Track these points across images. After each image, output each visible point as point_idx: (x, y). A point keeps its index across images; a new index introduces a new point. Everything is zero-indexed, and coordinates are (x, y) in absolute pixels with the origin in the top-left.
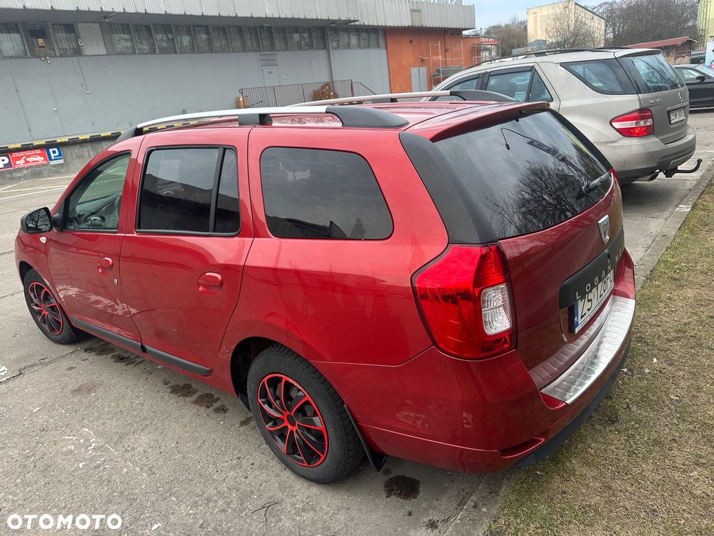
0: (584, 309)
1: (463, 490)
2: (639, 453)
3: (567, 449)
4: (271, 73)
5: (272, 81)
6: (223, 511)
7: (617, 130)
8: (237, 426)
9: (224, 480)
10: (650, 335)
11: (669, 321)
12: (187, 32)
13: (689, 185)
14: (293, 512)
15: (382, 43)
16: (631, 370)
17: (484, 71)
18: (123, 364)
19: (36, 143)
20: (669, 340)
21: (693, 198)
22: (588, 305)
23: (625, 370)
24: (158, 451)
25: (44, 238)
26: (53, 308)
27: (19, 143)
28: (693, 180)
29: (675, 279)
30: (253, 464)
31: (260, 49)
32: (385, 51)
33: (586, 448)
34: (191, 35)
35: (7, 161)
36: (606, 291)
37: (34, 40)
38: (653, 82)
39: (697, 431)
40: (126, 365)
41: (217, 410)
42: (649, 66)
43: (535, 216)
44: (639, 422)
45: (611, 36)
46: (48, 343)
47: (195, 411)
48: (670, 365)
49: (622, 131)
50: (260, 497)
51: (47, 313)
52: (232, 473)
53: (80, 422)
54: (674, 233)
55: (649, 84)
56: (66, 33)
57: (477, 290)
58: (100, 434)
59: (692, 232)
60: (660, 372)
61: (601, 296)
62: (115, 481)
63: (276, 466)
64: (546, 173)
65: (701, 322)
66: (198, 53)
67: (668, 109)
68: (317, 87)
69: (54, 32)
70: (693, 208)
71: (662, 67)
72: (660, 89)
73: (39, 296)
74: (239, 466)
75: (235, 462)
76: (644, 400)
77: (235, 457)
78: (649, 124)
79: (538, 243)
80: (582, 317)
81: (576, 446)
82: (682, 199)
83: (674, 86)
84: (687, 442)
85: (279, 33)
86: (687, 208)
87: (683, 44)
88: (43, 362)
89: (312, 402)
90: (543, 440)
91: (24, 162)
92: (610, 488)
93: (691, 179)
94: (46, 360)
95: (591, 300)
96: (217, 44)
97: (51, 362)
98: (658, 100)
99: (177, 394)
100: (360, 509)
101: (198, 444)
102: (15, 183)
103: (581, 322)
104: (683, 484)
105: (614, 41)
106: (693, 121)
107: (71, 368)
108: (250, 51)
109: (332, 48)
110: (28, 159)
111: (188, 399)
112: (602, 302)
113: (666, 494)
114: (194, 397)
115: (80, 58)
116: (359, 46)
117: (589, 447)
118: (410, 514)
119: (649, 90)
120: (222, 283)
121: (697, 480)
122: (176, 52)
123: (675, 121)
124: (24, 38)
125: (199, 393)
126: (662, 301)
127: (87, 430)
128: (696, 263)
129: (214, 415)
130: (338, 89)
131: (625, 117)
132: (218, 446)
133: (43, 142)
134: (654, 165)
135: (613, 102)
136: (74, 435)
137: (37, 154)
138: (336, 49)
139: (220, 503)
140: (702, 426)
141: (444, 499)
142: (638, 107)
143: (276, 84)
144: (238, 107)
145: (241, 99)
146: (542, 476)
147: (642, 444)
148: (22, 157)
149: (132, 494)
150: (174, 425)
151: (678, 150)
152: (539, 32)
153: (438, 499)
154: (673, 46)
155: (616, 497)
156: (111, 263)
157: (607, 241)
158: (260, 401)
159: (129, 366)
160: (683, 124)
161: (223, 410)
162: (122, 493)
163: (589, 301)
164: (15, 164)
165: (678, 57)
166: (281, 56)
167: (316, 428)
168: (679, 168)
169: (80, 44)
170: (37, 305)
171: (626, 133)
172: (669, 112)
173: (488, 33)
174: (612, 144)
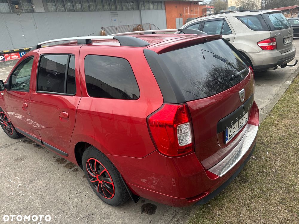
0: (231, 132)
1: (176, 211)
2: (256, 197)
3: (223, 194)
4: (115, 20)
5: (116, 24)
6: (69, 217)
7: (260, 47)
8: (81, 178)
9: (72, 203)
10: (266, 141)
11: (276, 135)
12: (79, 2)
13: (292, 72)
14: (100, 219)
15: (163, 7)
16: (256, 157)
17: (202, 20)
18: (38, 148)
19: (15, 50)
20: (275, 144)
21: (292, 78)
22: (233, 130)
23: (254, 157)
24: (46, 188)
25: (3, 93)
26: (9, 123)
27: (8, 50)
28: (294, 69)
29: (281, 115)
30: (86, 196)
31: (110, 10)
32: (165, 11)
33: (231, 194)
34: (81, 4)
35: (3, 57)
36: (243, 123)
37: (14, 5)
38: (277, 26)
39: (283, 187)
40: (39, 149)
41: (74, 170)
42: (277, 19)
43: (213, 88)
44: (257, 182)
45: (264, 5)
46: (8, 138)
47: (64, 170)
48: (274, 155)
49: (262, 47)
50: (86, 211)
51: (7, 125)
52: (76, 200)
53: (15, 174)
54: (282, 94)
55: (275, 26)
56: (27, 2)
57: (175, 125)
58: (22, 180)
59: (291, 93)
60: (269, 158)
61: (240, 126)
62: (26, 201)
63: (95, 197)
64: (221, 70)
65: (290, 135)
66: (84, 11)
67: (283, 38)
68: (135, 27)
69: (22, 2)
70: (292, 82)
71: (282, 19)
72: (281, 28)
73: (3, 118)
74: (80, 196)
75: (78, 194)
76: (260, 172)
77: (78, 192)
78: (274, 44)
79: (214, 101)
80: (230, 136)
81: (227, 193)
82: (288, 78)
83: (287, 27)
84: (278, 192)
85: (119, 3)
86: (290, 82)
87: (295, 9)
88: (5, 146)
89: (107, 171)
90: (208, 193)
91: (10, 58)
92: (240, 213)
93: (293, 69)
94: (6, 145)
95: (235, 128)
96: (92, 8)
97: (8, 146)
98: (279, 34)
99: (58, 162)
100: (129, 219)
101: (64, 185)
102: (7, 67)
103: (229, 138)
104: (274, 212)
105: (265, 7)
106: (295, 43)
107: (15, 149)
108: (106, 11)
109: (142, 10)
110: (12, 57)
111: (63, 165)
112: (241, 128)
113: (265, 217)
114: (65, 164)
115: (34, 14)
116: (154, 9)
117: (233, 193)
118: (150, 222)
119: (275, 29)
120: (68, 117)
121: (280, 211)
122: (74, 11)
123: (287, 43)
124: (10, 5)
125: (67, 162)
126: (273, 125)
127: (18, 178)
128: (291, 108)
129: (72, 173)
130: (144, 27)
131: (263, 41)
132: (72, 187)
133: (18, 50)
134: (276, 63)
135: (259, 34)
136: (12, 180)
137: (16, 55)
138: (143, 10)
139: (69, 213)
140: (286, 184)
141: (166, 215)
142: (270, 37)
143: (117, 25)
144: (101, 35)
145: (102, 32)
146: (210, 207)
147: (257, 193)
148: (10, 56)
149: (32, 208)
150: (55, 176)
151: (287, 56)
152: (233, 3)
153: (164, 215)
154: (291, 9)
155: (243, 218)
156: (27, 105)
157: (243, 101)
158: (87, 169)
159: (40, 149)
160: (290, 45)
161: (76, 170)
162: (28, 207)
163: (233, 128)
164: (6, 59)
165: (293, 14)
166: (119, 13)
167: (110, 183)
168: (287, 64)
169: (33, 7)
170: (2, 122)
171: (264, 48)
172: (284, 39)
173: (210, 3)
174: (257, 53)
